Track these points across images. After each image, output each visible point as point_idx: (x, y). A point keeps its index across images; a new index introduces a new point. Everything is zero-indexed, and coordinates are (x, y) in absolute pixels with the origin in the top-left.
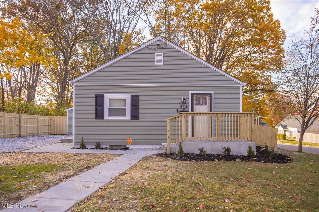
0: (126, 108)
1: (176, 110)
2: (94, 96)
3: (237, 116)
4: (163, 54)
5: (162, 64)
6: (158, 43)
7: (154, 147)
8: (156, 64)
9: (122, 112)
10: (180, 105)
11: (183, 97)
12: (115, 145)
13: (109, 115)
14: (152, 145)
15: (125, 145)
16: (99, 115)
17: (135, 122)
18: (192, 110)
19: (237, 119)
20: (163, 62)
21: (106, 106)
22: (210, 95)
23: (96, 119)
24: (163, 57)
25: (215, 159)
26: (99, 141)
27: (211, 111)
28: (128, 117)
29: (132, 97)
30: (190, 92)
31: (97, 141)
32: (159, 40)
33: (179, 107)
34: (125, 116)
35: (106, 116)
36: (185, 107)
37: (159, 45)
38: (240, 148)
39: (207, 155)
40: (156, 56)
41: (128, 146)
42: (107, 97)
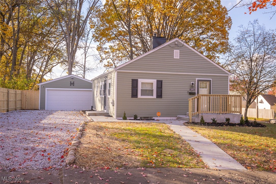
0: (153, 90)
1: (187, 92)
2: (131, 80)
3: (227, 97)
4: (179, 51)
5: (179, 58)
6: (176, 43)
7: (172, 118)
8: (174, 58)
9: (150, 92)
10: (189, 88)
11: (192, 82)
12: (144, 117)
13: (142, 95)
14: (171, 117)
15: (152, 117)
16: (134, 94)
17: (159, 100)
18: (198, 93)
19: (226, 99)
20: (179, 57)
21: (140, 88)
22: (210, 81)
23: (132, 97)
24: (179, 53)
25: (224, 125)
26: (136, 114)
27: (210, 93)
28: (155, 96)
29: (158, 81)
30: (197, 79)
31: (135, 114)
32: (177, 41)
33: (189, 90)
34: (152, 95)
35: (139, 96)
36: (193, 89)
37: (177, 45)
38: (234, 118)
39: (218, 123)
40: (174, 52)
41: (154, 118)
42: (140, 81)
